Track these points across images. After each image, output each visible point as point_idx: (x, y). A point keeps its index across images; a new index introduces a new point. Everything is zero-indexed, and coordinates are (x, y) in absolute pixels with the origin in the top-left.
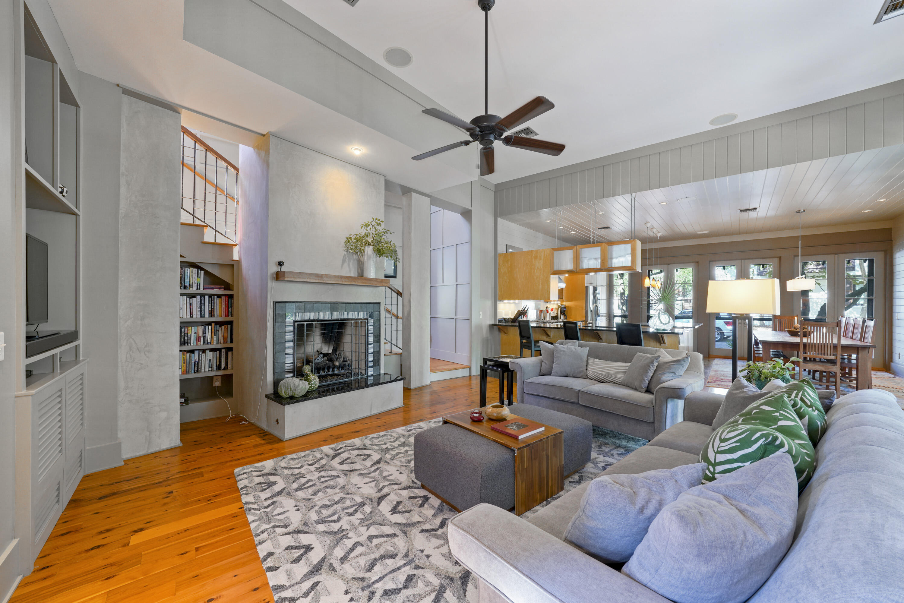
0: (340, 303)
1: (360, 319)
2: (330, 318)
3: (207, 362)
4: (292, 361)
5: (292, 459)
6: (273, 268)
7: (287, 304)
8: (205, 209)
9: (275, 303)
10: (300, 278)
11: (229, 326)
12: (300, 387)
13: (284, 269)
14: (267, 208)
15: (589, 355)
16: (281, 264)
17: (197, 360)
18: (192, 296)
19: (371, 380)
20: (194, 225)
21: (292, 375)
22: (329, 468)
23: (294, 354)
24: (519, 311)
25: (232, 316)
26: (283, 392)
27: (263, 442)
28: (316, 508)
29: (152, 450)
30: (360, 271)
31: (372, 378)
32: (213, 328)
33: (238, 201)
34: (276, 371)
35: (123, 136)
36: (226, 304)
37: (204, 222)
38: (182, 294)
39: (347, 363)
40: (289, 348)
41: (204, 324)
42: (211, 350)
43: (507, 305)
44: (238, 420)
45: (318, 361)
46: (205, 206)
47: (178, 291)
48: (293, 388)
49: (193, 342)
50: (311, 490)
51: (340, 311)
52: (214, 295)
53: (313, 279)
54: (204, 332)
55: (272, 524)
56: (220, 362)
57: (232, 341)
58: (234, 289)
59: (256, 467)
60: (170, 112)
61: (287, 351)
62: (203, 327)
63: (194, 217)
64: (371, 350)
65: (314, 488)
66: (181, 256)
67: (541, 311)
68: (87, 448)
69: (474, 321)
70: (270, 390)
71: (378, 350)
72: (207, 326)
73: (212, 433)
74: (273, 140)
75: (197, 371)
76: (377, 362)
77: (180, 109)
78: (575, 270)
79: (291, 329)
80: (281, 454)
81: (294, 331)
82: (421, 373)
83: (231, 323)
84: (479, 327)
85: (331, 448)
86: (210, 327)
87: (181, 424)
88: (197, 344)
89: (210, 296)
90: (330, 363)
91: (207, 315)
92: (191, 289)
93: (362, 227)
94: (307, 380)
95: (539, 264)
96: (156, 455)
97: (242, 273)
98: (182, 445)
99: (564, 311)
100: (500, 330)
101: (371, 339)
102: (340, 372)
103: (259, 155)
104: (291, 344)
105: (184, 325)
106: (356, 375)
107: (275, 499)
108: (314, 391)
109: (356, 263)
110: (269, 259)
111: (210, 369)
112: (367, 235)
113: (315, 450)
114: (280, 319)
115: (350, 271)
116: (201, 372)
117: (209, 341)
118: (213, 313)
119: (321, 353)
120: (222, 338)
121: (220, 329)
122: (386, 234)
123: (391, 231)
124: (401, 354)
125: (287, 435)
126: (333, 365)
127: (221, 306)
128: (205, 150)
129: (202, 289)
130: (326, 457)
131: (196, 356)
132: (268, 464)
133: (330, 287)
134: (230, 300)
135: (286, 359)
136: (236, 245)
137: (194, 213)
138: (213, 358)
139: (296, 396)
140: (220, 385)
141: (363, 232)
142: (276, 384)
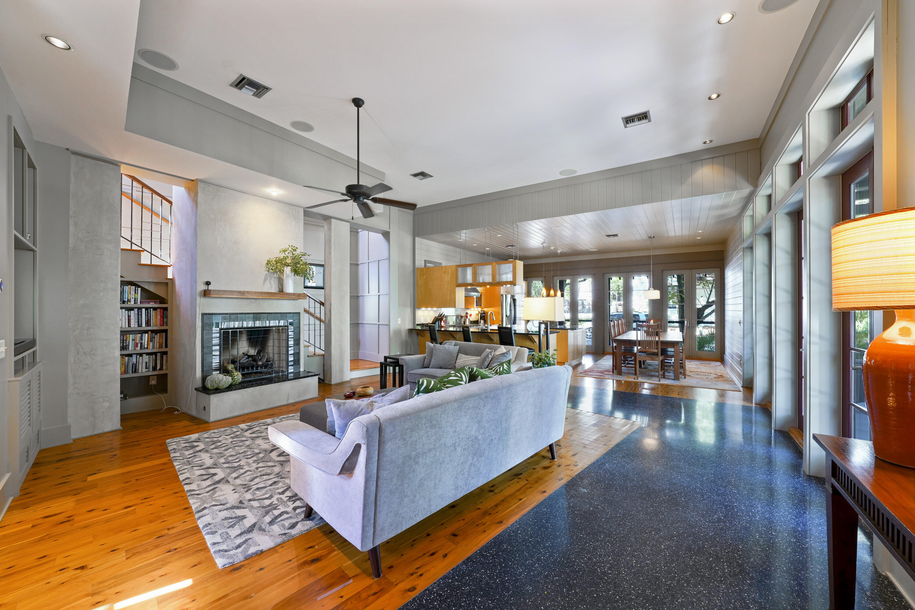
0: (262, 313)
1: (281, 326)
2: (253, 326)
3: (144, 364)
4: (218, 361)
5: (213, 433)
6: (202, 287)
7: (214, 316)
8: (141, 236)
9: (203, 315)
10: (224, 295)
11: (164, 334)
12: (224, 381)
13: (211, 287)
14: (196, 240)
15: (459, 352)
16: (208, 283)
17: (135, 363)
18: (130, 309)
19: (291, 376)
20: (131, 250)
21: (218, 372)
22: (241, 436)
23: (220, 355)
24: (435, 317)
25: (167, 325)
26: (209, 385)
27: (192, 424)
28: (225, 457)
29: (96, 432)
30: (280, 287)
31: (292, 375)
32: (150, 336)
33: (172, 223)
34: (204, 369)
35: (72, 187)
36: (161, 315)
37: (141, 247)
38: (122, 308)
39: (269, 363)
40: (216, 350)
41: (141, 333)
42: (148, 354)
43: (426, 312)
44: (171, 410)
45: (243, 361)
46: (141, 234)
47: (119, 305)
48: (217, 382)
49: (131, 347)
50: (223, 449)
51: (262, 320)
52: (150, 308)
53: (236, 295)
54: (142, 339)
55: (191, 466)
56: (156, 364)
57: (166, 346)
58: (169, 303)
59: (184, 438)
60: (111, 166)
61: (214, 353)
62: (140, 335)
63: (132, 243)
64: (291, 352)
65: (226, 447)
66: (121, 277)
67: (462, 317)
68: (42, 429)
69: (393, 326)
70: (199, 384)
71: (298, 351)
72: (144, 334)
73: (148, 420)
74: (201, 186)
75: (135, 372)
76: (297, 362)
77: (119, 164)
78: (473, 283)
79: (218, 335)
80: (206, 430)
81: (220, 337)
82: (342, 371)
83: (166, 331)
84: (398, 332)
85: (247, 425)
86: (147, 335)
87: (121, 415)
88: (135, 349)
89: (147, 309)
90: (254, 363)
91: (144, 325)
92: (129, 303)
93: (280, 252)
94: (231, 376)
95: (447, 278)
96: (100, 435)
97: (175, 291)
98: (122, 428)
99: (484, 316)
100: (418, 334)
101: (291, 343)
102: (264, 370)
103: (189, 195)
104: (218, 347)
105: (124, 333)
106: (277, 372)
107: (195, 454)
108: (237, 384)
109: (277, 281)
110: (198, 280)
111: (147, 370)
112: (285, 258)
113: (233, 427)
114: (208, 328)
115: (271, 288)
116: (138, 372)
117: (146, 346)
118: (149, 323)
119: (247, 355)
120: (158, 344)
121: (156, 336)
122: (304, 256)
123: (308, 254)
124: (323, 355)
125: (212, 419)
126: (257, 364)
127: (156, 317)
128: (141, 187)
129: (139, 303)
130: (241, 431)
131: (134, 359)
132: (194, 436)
133: (253, 301)
134: (165, 312)
135: (213, 360)
136: (170, 266)
137: (131, 240)
138: (149, 360)
139: (220, 388)
140: (156, 383)
141: (282, 256)
142: (204, 379)
